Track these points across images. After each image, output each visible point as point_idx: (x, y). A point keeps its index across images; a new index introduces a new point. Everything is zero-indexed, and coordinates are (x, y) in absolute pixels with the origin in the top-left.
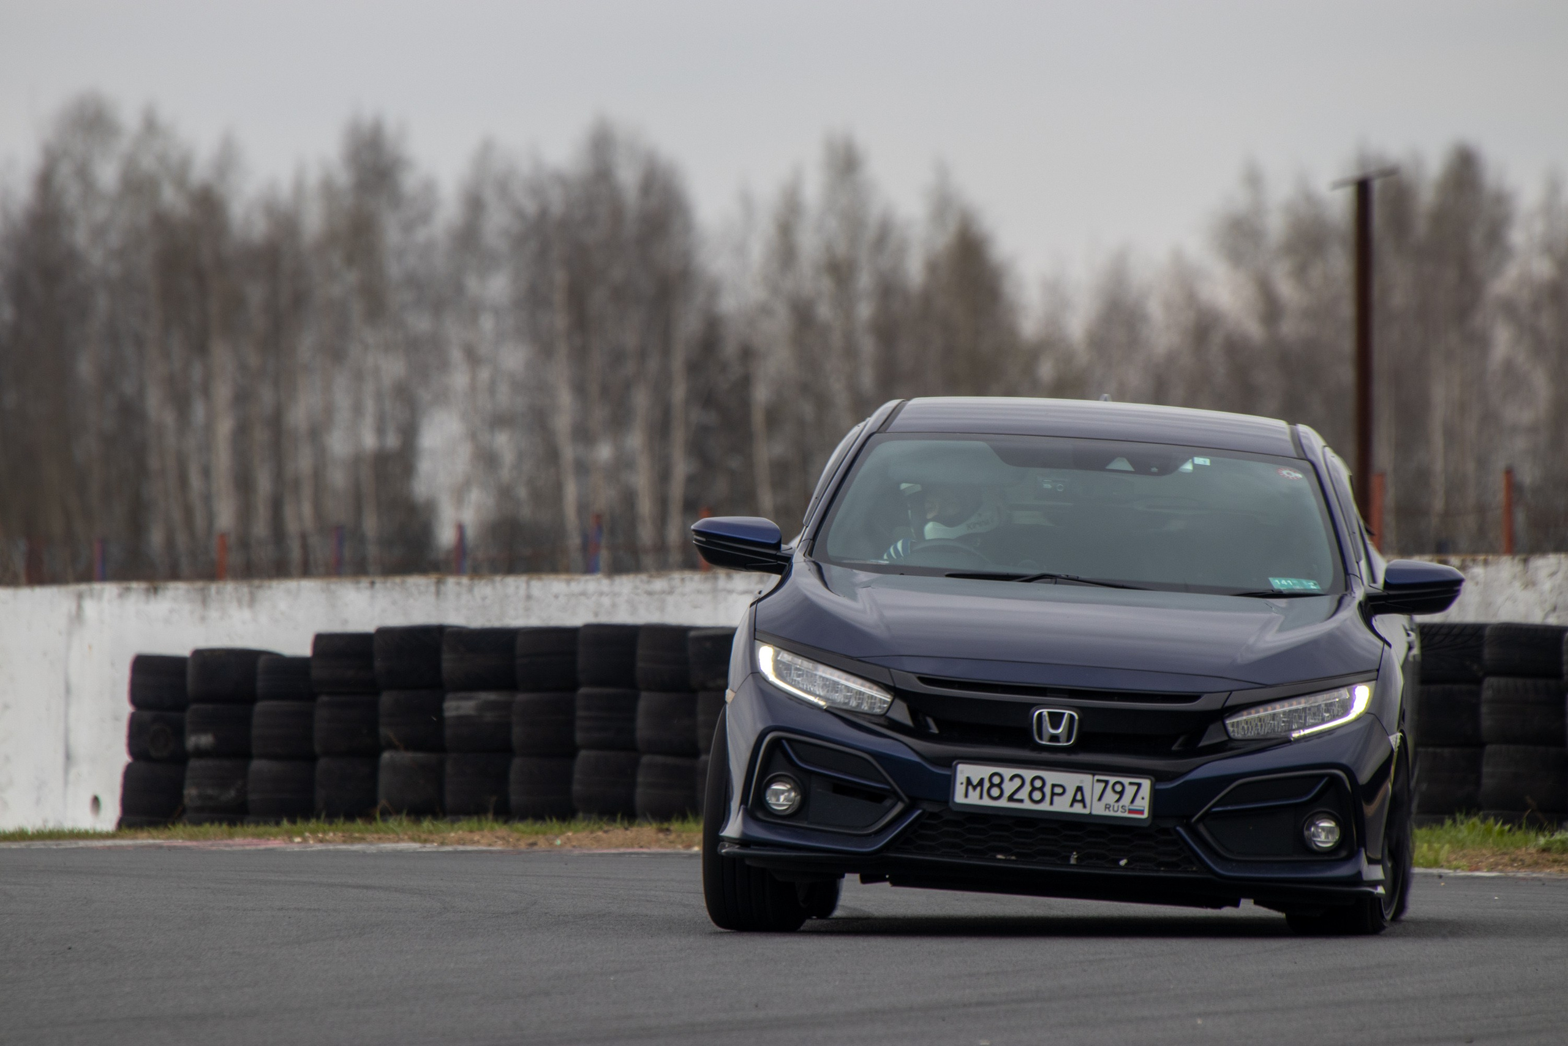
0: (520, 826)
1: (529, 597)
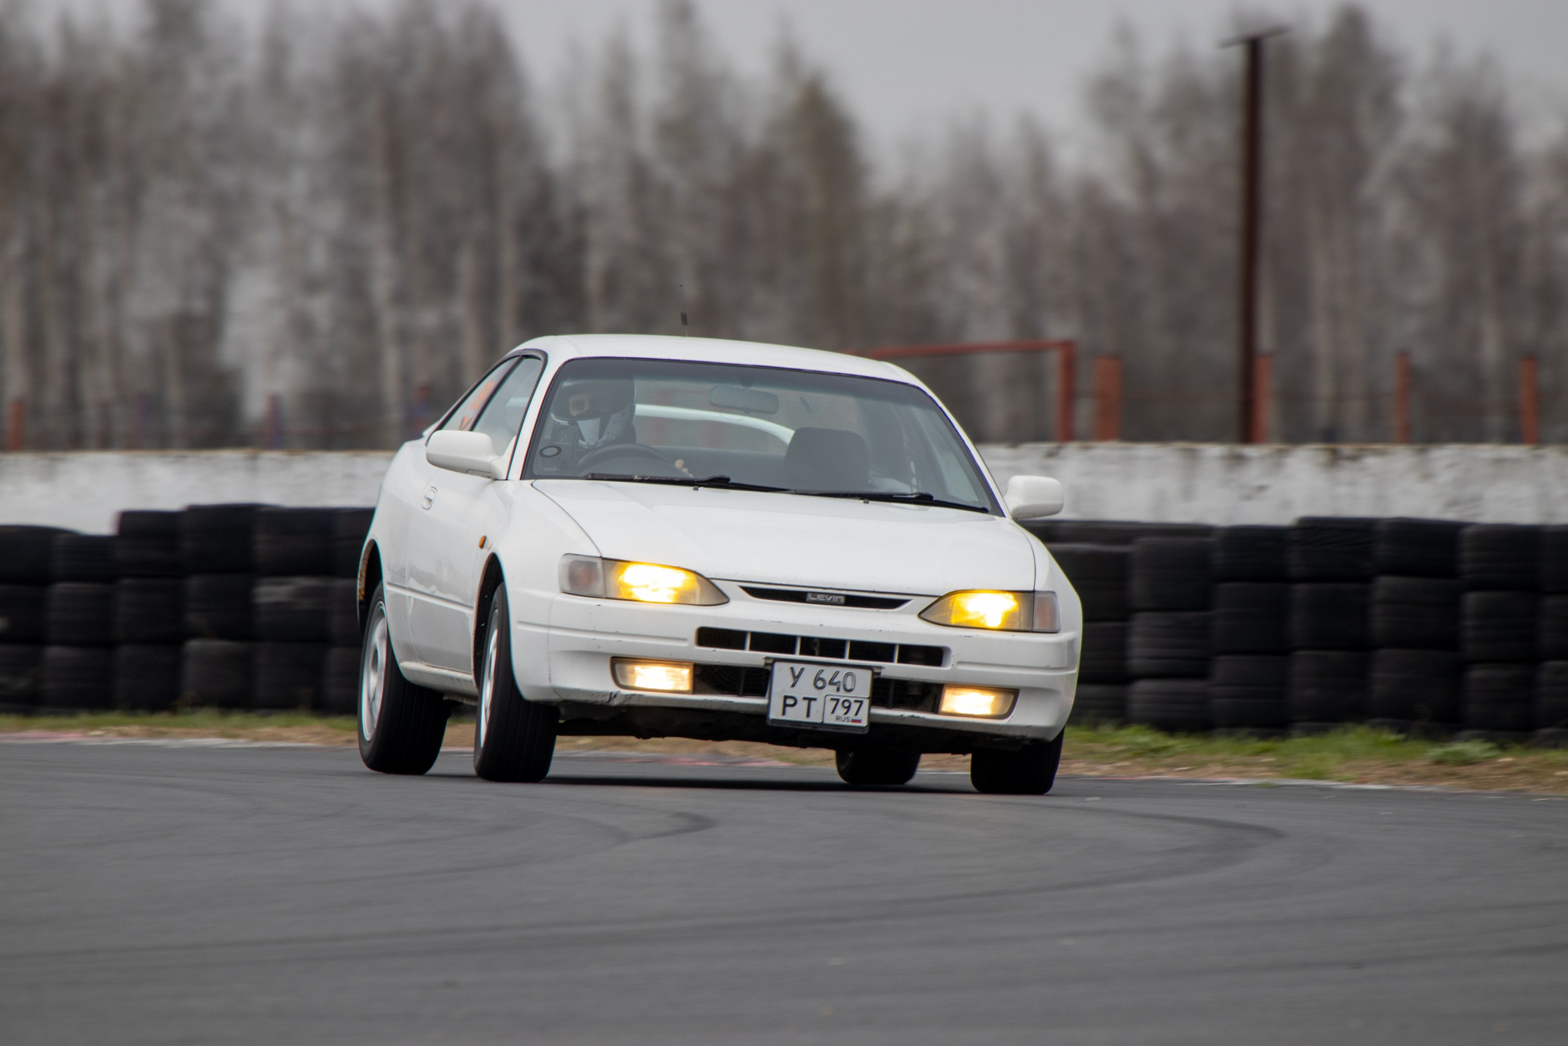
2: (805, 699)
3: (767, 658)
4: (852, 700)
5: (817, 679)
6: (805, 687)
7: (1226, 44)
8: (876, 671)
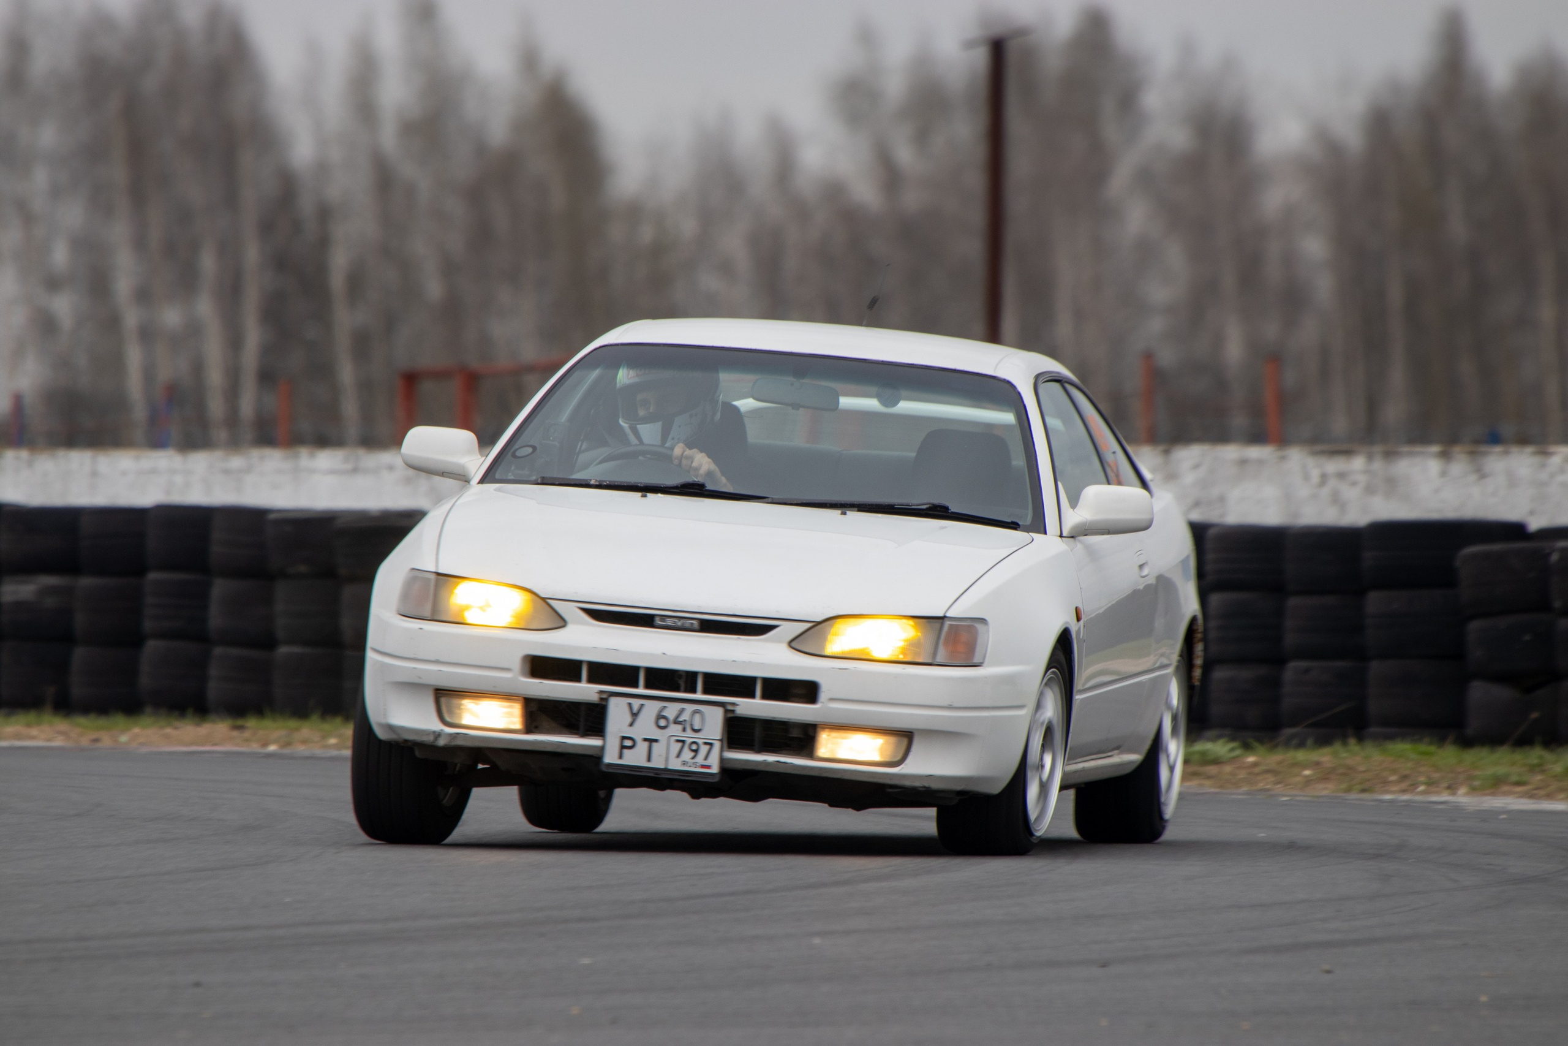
0: (82, 720)
1: (94, 474)
2: (646, 740)
3: (601, 692)
4: (700, 742)
5: (660, 716)
6: (645, 727)
7: (969, 45)
8: (730, 708)
